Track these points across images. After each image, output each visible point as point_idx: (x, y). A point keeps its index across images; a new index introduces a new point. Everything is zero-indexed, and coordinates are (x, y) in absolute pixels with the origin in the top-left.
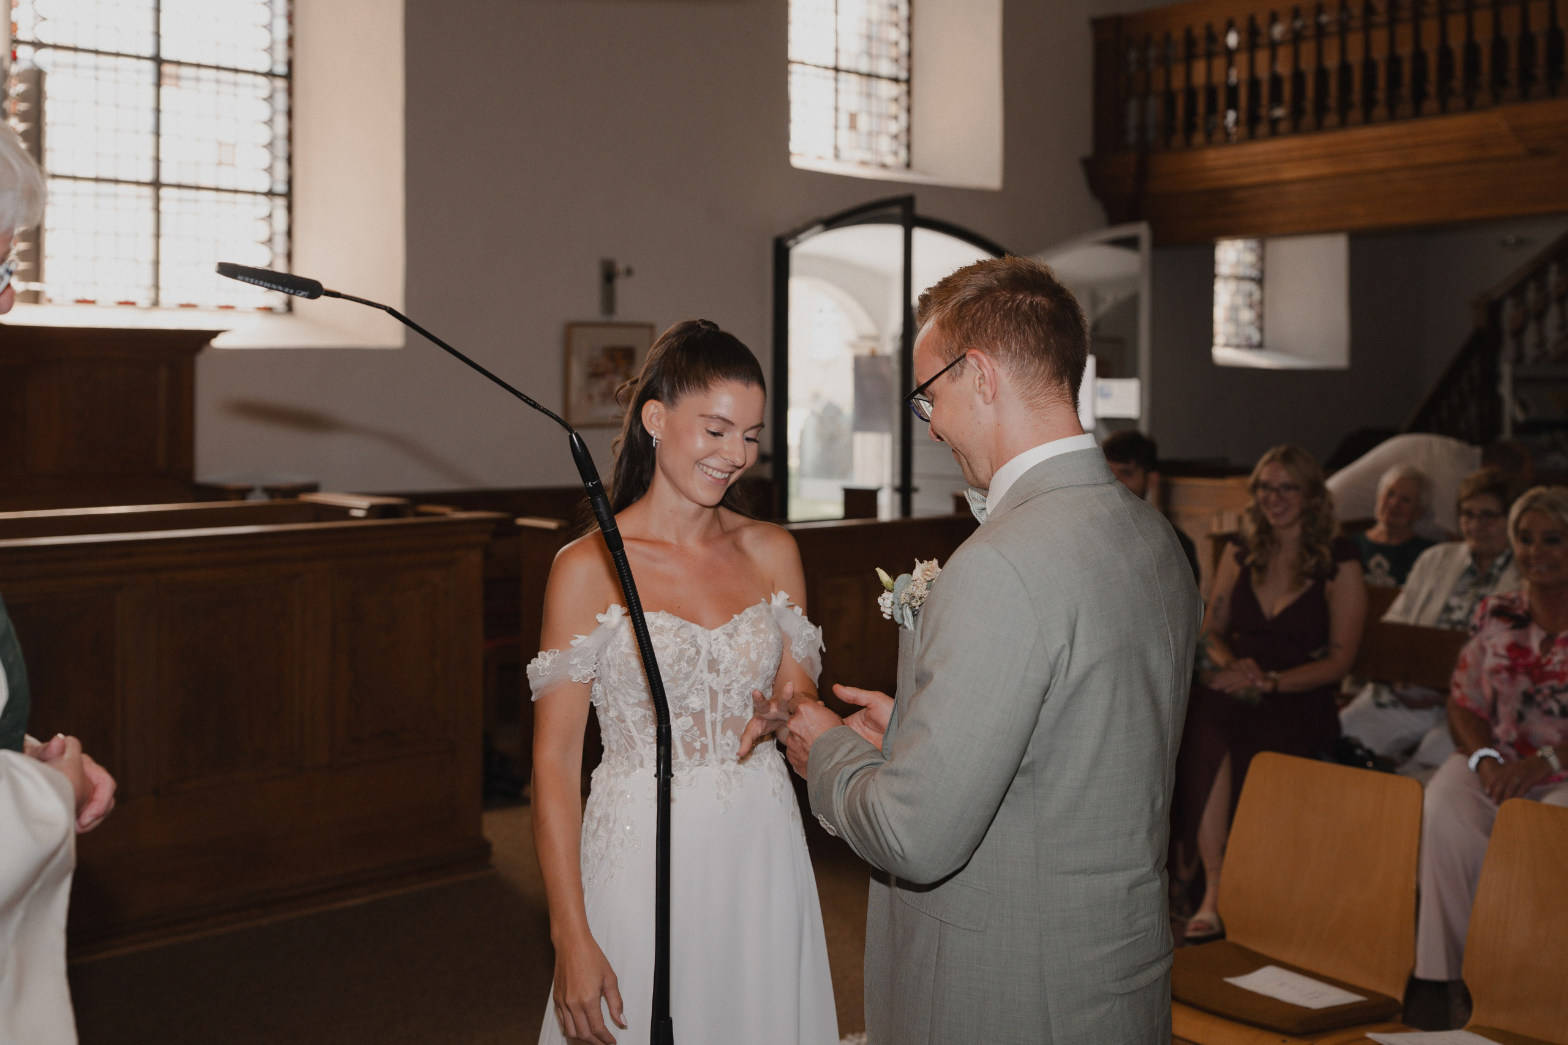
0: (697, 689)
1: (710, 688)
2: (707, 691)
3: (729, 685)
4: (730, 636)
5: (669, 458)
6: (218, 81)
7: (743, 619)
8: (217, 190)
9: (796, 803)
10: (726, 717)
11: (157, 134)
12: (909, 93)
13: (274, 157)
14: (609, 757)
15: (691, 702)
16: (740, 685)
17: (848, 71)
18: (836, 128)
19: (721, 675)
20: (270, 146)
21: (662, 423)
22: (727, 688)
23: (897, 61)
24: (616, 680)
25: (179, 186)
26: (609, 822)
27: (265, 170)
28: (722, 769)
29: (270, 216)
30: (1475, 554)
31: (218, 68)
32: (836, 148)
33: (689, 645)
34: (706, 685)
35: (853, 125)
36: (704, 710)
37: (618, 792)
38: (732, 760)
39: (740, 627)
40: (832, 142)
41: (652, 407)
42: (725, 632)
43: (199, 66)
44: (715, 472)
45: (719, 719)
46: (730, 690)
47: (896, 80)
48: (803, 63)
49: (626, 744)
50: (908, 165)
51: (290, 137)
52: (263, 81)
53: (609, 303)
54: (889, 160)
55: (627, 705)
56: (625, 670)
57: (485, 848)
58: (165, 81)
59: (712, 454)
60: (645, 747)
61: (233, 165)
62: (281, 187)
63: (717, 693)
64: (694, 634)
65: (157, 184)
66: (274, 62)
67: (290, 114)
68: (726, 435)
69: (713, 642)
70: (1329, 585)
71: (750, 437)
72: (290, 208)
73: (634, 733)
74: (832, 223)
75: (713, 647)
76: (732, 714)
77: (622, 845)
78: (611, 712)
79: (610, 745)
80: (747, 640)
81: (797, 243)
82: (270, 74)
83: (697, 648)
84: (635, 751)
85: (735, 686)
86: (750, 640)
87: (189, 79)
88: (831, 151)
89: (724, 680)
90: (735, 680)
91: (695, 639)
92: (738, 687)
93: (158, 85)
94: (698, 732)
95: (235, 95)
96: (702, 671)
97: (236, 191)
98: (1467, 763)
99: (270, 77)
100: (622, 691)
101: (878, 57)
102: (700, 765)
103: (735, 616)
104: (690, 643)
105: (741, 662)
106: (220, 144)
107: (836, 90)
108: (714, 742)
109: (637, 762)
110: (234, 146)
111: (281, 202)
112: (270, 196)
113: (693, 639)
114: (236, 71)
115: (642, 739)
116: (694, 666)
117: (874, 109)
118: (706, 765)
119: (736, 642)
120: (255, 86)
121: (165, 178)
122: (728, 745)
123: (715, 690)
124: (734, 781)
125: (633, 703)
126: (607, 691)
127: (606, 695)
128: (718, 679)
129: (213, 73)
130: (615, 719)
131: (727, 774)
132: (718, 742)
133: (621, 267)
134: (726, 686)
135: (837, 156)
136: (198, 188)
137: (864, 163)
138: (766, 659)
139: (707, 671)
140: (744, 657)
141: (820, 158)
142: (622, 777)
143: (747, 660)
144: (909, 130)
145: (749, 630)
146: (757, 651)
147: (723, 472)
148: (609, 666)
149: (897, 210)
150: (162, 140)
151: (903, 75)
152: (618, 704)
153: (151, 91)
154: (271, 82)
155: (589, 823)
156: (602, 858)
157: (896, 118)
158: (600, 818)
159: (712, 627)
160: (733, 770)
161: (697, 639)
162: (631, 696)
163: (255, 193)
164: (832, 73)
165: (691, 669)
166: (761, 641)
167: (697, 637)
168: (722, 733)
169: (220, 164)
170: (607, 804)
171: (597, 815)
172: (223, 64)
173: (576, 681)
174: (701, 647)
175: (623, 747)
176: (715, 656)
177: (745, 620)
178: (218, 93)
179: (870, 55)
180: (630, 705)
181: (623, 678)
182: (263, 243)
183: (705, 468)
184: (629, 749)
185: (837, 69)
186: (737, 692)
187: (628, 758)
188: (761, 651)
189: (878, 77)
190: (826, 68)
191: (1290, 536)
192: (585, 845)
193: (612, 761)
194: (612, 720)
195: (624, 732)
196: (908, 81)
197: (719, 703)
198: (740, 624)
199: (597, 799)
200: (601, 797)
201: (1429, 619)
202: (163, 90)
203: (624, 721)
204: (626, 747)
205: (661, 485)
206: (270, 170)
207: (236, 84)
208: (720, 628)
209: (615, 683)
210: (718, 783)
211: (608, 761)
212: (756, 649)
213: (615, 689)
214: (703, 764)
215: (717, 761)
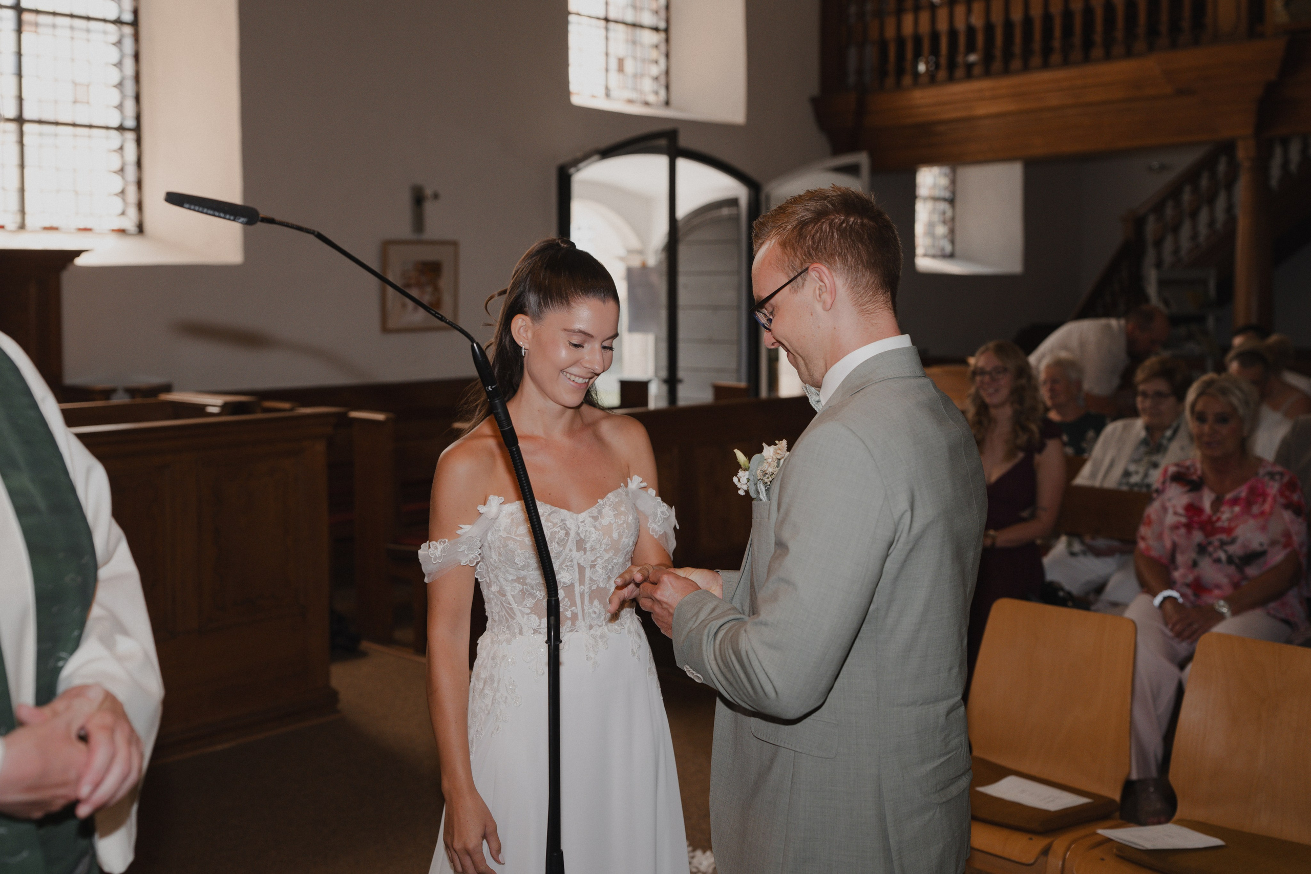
0: (567, 566)
1: (579, 564)
2: (576, 567)
3: (595, 560)
4: (595, 518)
5: (535, 364)
6: (72, 28)
7: (606, 503)
8: (74, 125)
9: (652, 660)
10: (593, 589)
11: (19, 75)
12: (667, 40)
13: (123, 96)
14: (493, 626)
15: (562, 577)
16: (603, 561)
17: (616, 22)
18: (607, 70)
19: (587, 553)
20: (120, 85)
21: (530, 335)
22: (593, 563)
23: (657, 12)
24: (497, 560)
25: (40, 122)
26: (494, 682)
27: (116, 107)
28: (590, 634)
29: (121, 148)
30: (1148, 428)
31: (72, 16)
32: (607, 89)
33: (559, 529)
34: (575, 562)
35: (621, 69)
36: (574, 583)
37: (501, 656)
38: (598, 625)
39: (604, 511)
40: (604, 83)
41: (520, 320)
42: (590, 515)
43: (54, 14)
44: (577, 378)
45: (586, 590)
46: (596, 565)
47: (656, 29)
48: (578, 14)
49: (507, 615)
50: (667, 103)
51: (137, 78)
52: (112, 28)
53: (419, 223)
54: (651, 98)
55: (507, 581)
56: (504, 551)
57: (332, 696)
58: (25, 28)
59: (575, 363)
60: (523, 617)
61: (88, 103)
62: (130, 123)
63: (585, 568)
64: (563, 518)
65: (20, 120)
66: (121, 10)
67: (137, 57)
68: (586, 345)
69: (581, 525)
70: (1038, 458)
71: (607, 346)
72: (139, 141)
73: (514, 605)
74: (607, 153)
75: (581, 529)
76: (598, 586)
77: (505, 702)
78: (493, 587)
79: (492, 616)
80: (610, 522)
81: (578, 170)
82: (118, 22)
83: (566, 530)
84: (515, 621)
85: (600, 561)
86: (612, 522)
87: (46, 25)
88: (602, 91)
89: (590, 556)
90: (600, 556)
91: (564, 522)
92: (602, 563)
93: (19, 31)
94: (569, 603)
95: (88, 40)
96: (571, 550)
97: (91, 127)
98: (1152, 602)
99: (118, 25)
100: (502, 569)
101: (642, 9)
102: (571, 631)
103: (599, 500)
104: (559, 526)
105: (605, 541)
106: (75, 84)
107: (607, 38)
108: (583, 610)
109: (517, 631)
110: (88, 86)
111: (130, 136)
112: (121, 131)
113: (563, 523)
114: (88, 18)
115: (521, 611)
116: (564, 546)
117: (639, 55)
118: (577, 631)
119: (600, 524)
120: (105, 33)
121: (27, 115)
122: (595, 613)
123: (583, 566)
124: (600, 643)
125: (512, 580)
126: (489, 570)
127: (488, 573)
128: (585, 556)
129: (67, 21)
130: (496, 593)
131: (594, 637)
132: (586, 611)
133: (428, 192)
134: (592, 562)
135: (608, 95)
136: (57, 124)
137: (630, 101)
138: (626, 537)
139: (575, 550)
140: (607, 537)
141: (593, 96)
142: (504, 644)
143: (610, 539)
144: (667, 73)
145: (611, 513)
146: (618, 531)
147: (584, 378)
148: (490, 548)
149: (663, 142)
150: (24, 81)
151: (662, 25)
152: (499, 581)
153: (12, 36)
154: (120, 29)
155: (476, 683)
156: (489, 713)
157: (656, 62)
158: (486, 678)
159: (579, 512)
160: (599, 634)
161: (566, 522)
162: (510, 574)
163: (107, 128)
164: (603, 23)
165: (561, 549)
166: (622, 522)
167: (566, 520)
168: (589, 603)
169: (75, 102)
170: (492, 667)
171: (483, 676)
172: (76, 13)
173: (465, 565)
174: (570, 530)
175: (504, 618)
176: (583, 537)
177: (608, 504)
178: (72, 38)
179: (634, 7)
180: (509, 581)
181: (502, 559)
182: (115, 172)
183: (568, 375)
184: (510, 619)
185: (607, 20)
186: (601, 567)
187: (508, 627)
188: (622, 531)
189: (642, 27)
190: (598, 18)
191: (1004, 415)
192: (473, 702)
193: (495, 630)
194: (494, 594)
195: (505, 604)
196: (666, 31)
197: (586, 577)
198: (604, 508)
199: (483, 662)
200: (486, 661)
201: (1112, 481)
202: (24, 36)
203: (504, 595)
204: (506, 617)
205: (528, 387)
206: (120, 107)
207: (88, 31)
208: (587, 512)
209: (495, 562)
210: (587, 646)
211: (492, 630)
212: (617, 530)
213: (496, 568)
214: (574, 629)
215: (586, 627)
